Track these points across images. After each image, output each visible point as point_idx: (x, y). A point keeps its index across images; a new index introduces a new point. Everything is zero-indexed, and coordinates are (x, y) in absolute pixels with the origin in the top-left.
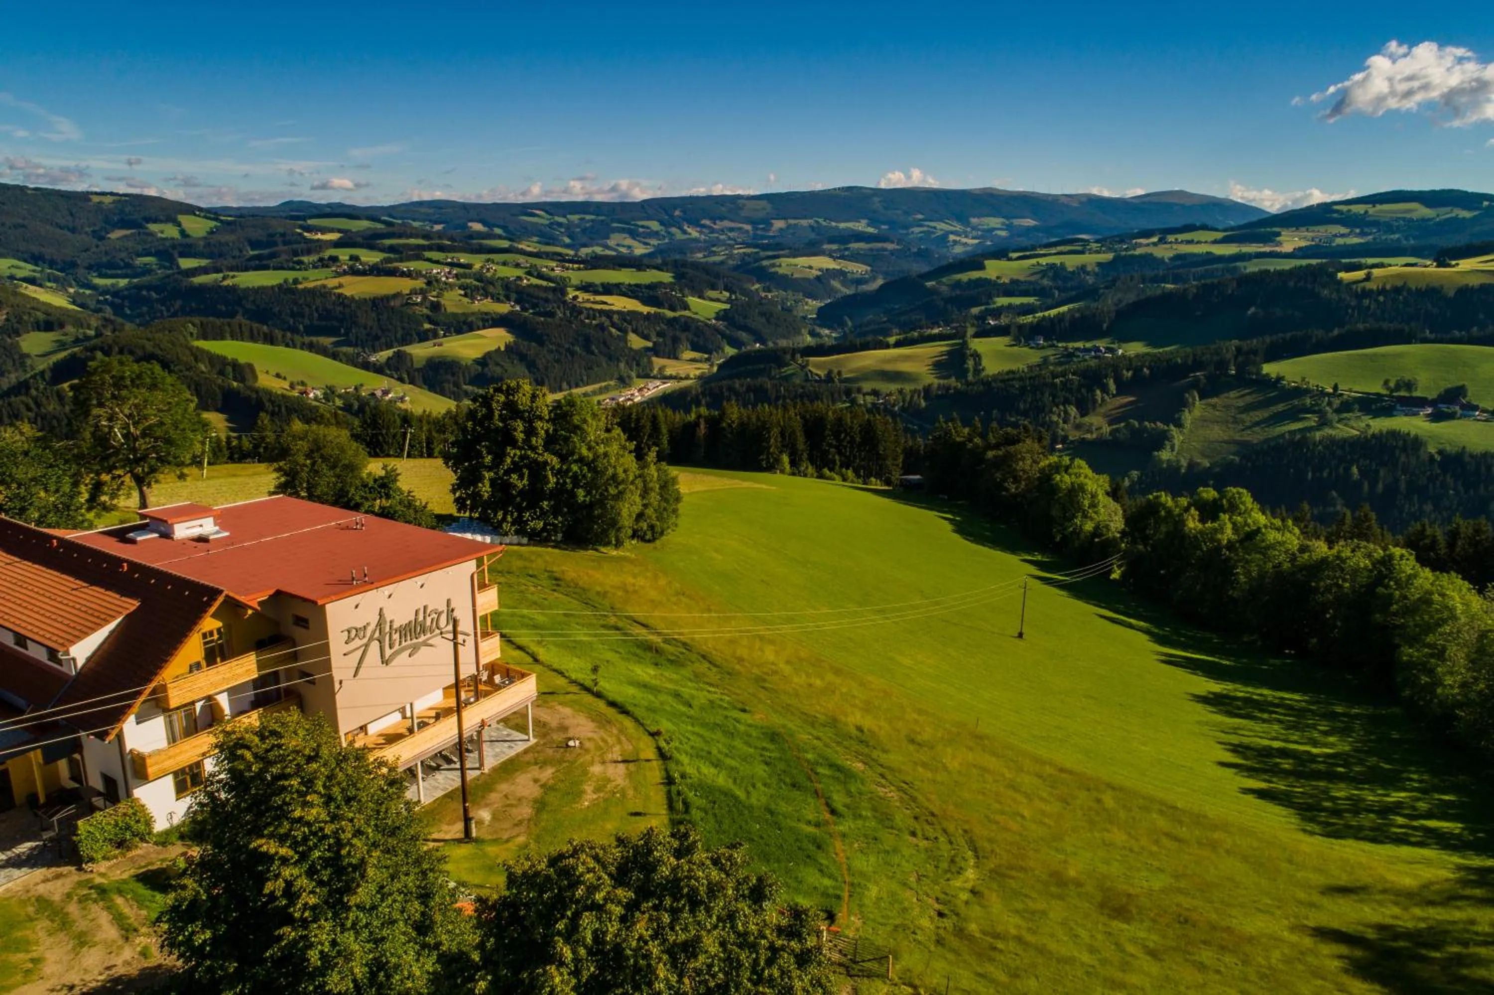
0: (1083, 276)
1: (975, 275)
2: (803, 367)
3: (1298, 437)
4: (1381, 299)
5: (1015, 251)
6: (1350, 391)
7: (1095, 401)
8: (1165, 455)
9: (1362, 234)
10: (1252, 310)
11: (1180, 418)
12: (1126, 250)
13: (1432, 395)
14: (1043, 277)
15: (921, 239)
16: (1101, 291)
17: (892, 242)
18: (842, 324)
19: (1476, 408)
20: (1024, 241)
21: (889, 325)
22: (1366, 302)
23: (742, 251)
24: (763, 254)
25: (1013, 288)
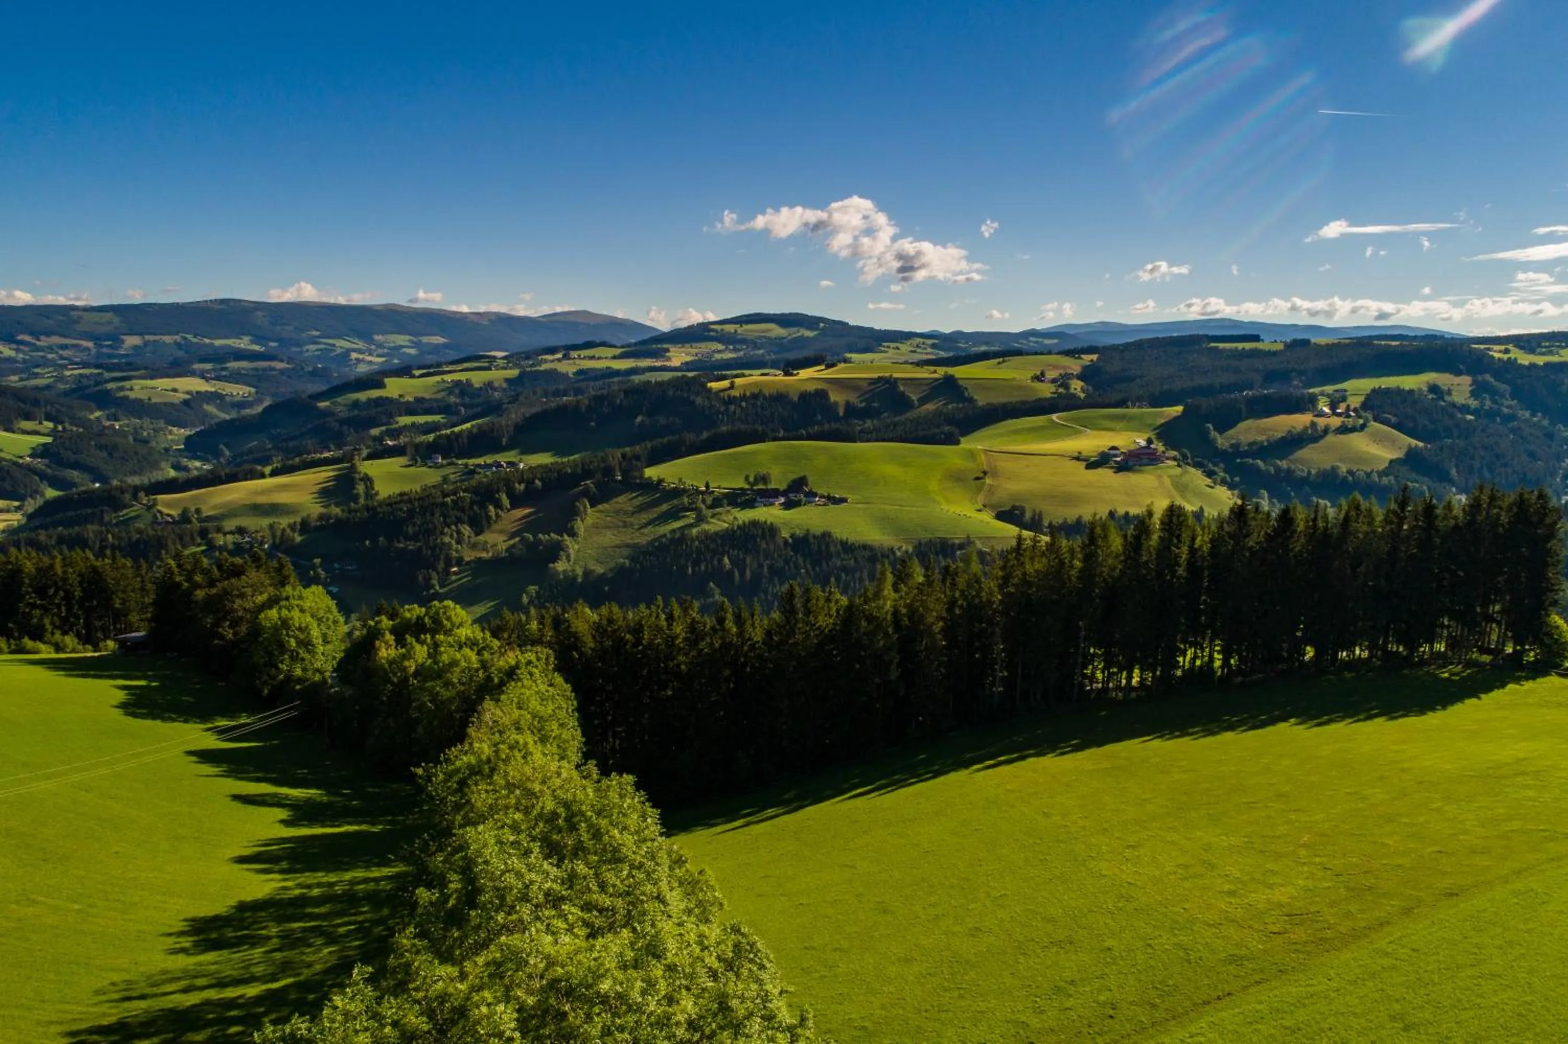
0: (490, 391)
1: (375, 393)
2: (149, 508)
3: (678, 535)
4: (744, 404)
5: (419, 368)
6: (719, 487)
7: (488, 518)
8: (561, 566)
9: (735, 350)
10: (639, 419)
11: (572, 527)
12: (531, 366)
13: (783, 487)
14: (449, 395)
15: (318, 357)
16: (505, 406)
17: (282, 361)
18: (217, 454)
19: (815, 495)
20: (432, 359)
21: (273, 452)
22: (732, 407)
23: (76, 372)
24: (107, 375)
25: (418, 406)
